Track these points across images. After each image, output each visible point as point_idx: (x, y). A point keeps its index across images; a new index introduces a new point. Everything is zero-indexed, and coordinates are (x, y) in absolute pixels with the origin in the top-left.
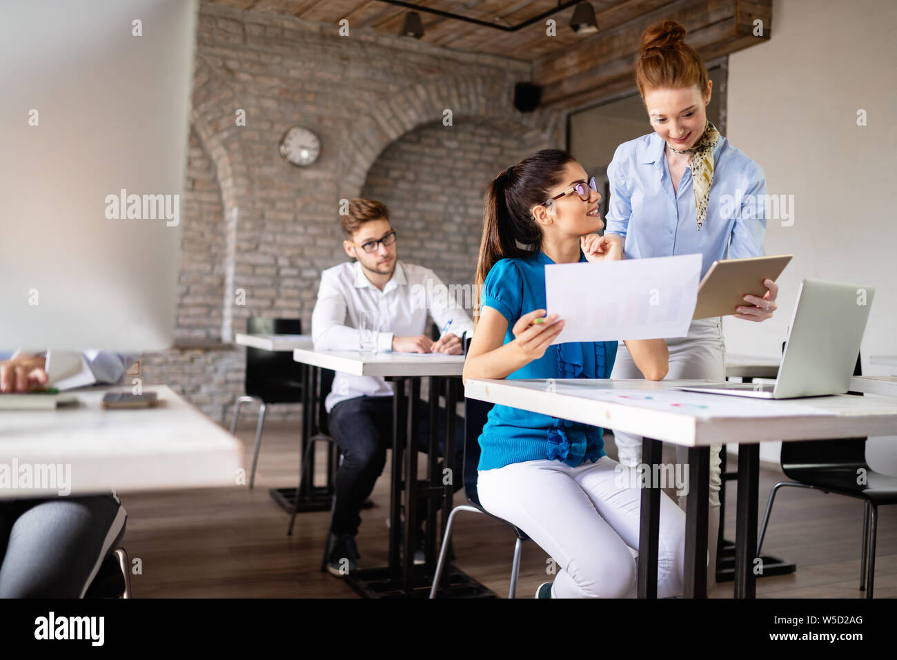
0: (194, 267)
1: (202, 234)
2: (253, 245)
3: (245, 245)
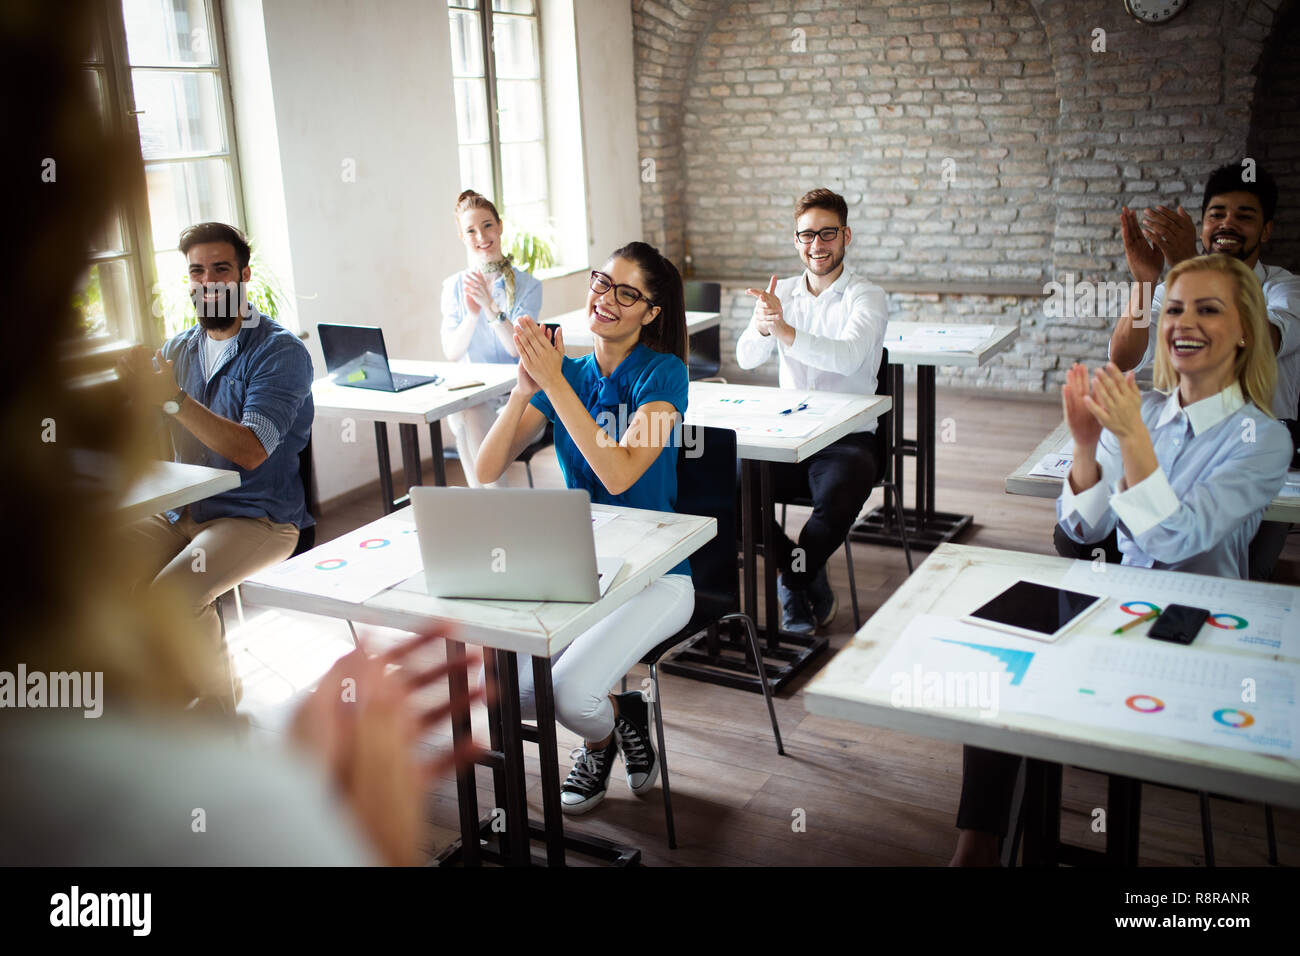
0: (1025, 182)
1: (1036, 136)
2: (1086, 152)
3: (1073, 153)
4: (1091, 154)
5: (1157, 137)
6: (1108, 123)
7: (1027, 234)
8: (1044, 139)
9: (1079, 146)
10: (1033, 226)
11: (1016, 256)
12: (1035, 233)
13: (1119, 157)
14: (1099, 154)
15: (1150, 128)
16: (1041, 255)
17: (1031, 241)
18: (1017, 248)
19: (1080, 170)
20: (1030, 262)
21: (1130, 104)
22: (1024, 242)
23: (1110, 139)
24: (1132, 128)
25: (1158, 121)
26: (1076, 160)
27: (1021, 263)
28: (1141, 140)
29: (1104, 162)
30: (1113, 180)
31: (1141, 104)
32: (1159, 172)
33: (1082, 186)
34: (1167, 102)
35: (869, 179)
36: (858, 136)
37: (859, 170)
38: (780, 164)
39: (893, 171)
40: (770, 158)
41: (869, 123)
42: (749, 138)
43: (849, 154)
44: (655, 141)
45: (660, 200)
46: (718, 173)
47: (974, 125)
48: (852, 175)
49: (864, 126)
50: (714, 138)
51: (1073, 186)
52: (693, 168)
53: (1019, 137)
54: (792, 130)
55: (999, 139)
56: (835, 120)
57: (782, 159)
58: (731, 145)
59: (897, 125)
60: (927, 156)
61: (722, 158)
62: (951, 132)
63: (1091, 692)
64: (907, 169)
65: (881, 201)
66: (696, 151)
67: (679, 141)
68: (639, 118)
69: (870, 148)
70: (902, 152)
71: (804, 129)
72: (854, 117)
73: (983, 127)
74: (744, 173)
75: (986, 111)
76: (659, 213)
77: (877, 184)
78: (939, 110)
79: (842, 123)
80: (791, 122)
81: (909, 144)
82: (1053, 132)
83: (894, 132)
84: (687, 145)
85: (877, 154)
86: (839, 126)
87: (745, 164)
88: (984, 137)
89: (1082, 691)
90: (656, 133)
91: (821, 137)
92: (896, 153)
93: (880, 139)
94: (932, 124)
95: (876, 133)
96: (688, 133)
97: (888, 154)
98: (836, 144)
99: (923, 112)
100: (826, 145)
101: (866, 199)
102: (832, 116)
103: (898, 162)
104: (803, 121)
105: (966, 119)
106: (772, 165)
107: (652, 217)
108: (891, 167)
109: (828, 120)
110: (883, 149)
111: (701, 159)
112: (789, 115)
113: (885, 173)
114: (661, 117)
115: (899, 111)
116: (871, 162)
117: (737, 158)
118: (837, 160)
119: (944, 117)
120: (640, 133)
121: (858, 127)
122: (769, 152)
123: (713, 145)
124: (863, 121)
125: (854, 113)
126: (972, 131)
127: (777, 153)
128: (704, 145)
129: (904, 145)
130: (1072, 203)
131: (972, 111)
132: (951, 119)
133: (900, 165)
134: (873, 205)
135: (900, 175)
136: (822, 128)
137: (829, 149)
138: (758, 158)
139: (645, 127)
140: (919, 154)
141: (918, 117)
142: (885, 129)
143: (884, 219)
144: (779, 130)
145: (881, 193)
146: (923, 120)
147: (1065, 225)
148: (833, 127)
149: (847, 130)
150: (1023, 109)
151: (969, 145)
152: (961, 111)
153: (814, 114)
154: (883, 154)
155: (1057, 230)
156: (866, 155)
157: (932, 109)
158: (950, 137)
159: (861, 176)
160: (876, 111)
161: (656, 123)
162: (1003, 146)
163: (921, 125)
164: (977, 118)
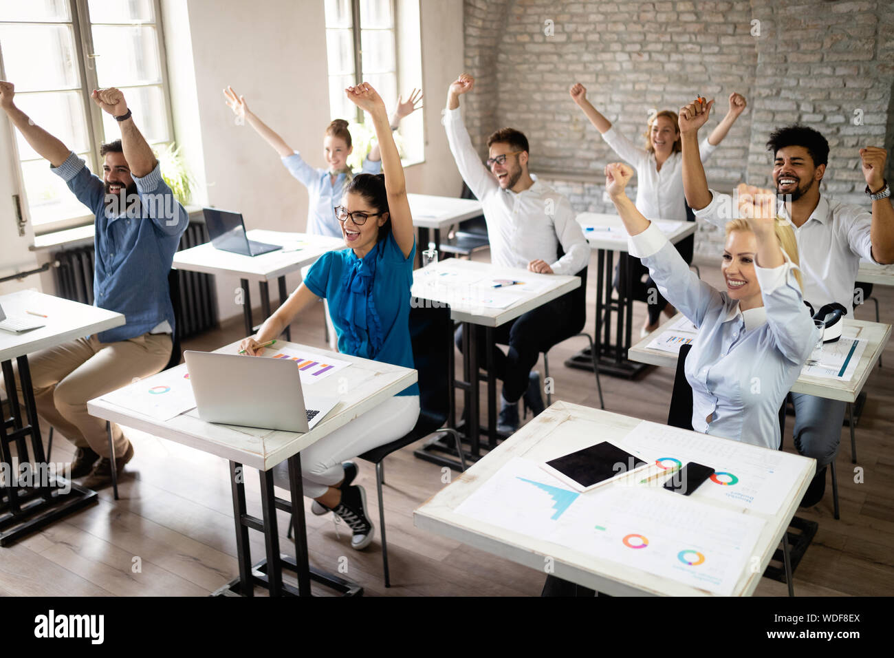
1: (742, 78)
2: (774, 91)
3: (765, 92)
4: (778, 93)
5: (826, 83)
6: (792, 71)
7: (732, 148)
8: (747, 80)
9: (770, 87)
10: (737, 143)
11: (724, 163)
12: (738, 148)
13: (797, 96)
14: (784, 93)
15: (821, 76)
16: (740, 163)
17: (735, 153)
18: (725, 158)
19: (770, 105)
20: (734, 168)
21: (808, 58)
22: (729, 153)
23: (793, 83)
24: (809, 75)
25: (828, 71)
26: (767, 97)
27: (727, 169)
28: (815, 84)
29: (787, 99)
30: (793, 112)
31: (817, 58)
32: (826, 108)
33: (771, 116)
34: (835, 58)
35: (623, 105)
36: (616, 73)
37: (616, 98)
38: (562, 92)
39: (640, 100)
40: (556, 87)
41: (625, 65)
42: (542, 72)
43: (610, 86)
44: (476, 73)
45: (478, 114)
46: (520, 96)
47: (698, 68)
48: (611, 102)
49: (621, 66)
50: (518, 72)
51: (763, 116)
52: (504, 92)
53: (730, 78)
54: (571, 68)
55: (716, 79)
56: (602, 62)
57: (563, 88)
58: (530, 77)
59: (644, 66)
60: (664, 89)
61: (524, 86)
62: (682, 73)
63: (603, 529)
64: (649, 99)
65: (631, 120)
66: (506, 80)
67: (494, 73)
68: (466, 56)
69: (625, 83)
70: (647, 87)
71: (580, 67)
72: (614, 60)
73: (704, 70)
74: (538, 97)
75: (707, 59)
76: (477, 123)
77: (629, 108)
78: (675, 57)
79: (606, 64)
80: (571, 62)
81: (652, 80)
82: (753, 75)
83: (642, 72)
84: (499, 76)
85: (629, 87)
86: (604, 66)
87: (539, 90)
88: (705, 78)
89: (598, 527)
90: (477, 67)
91: (590, 73)
92: (643, 87)
93: (632, 77)
94: (669, 67)
95: (629, 71)
96: (500, 67)
97: (637, 87)
98: (601, 79)
99: (663, 58)
100: (594, 79)
101: (620, 118)
102: (599, 59)
103: (643, 93)
104: (579, 62)
105: (693, 64)
106: (557, 92)
107: (473, 126)
108: (638, 97)
109: (597, 62)
110: (634, 83)
111: (508, 86)
112: (570, 57)
113: (634, 100)
114: (481, 56)
115: (646, 57)
116: (625, 93)
117: (533, 87)
118: (602, 90)
119: (678, 62)
120: (466, 67)
121: (617, 68)
122: (555, 83)
123: (517, 76)
124: (621, 63)
125: (615, 57)
126: (696, 73)
127: (561, 84)
128: (511, 76)
129: (648, 81)
130: (763, 128)
131: (696, 58)
132: (682, 63)
133: (645, 96)
134: (625, 123)
135: (645, 102)
136: (592, 67)
137: (597, 82)
138: (547, 87)
139: (469, 62)
140: (658, 88)
141: (658, 61)
142: (636, 70)
143: (632, 133)
144: (562, 67)
145: (631, 114)
146: (663, 64)
147: (757, 143)
148: (600, 66)
149: (609, 69)
150: (734, 58)
151: (694, 83)
152: (690, 58)
153: (587, 57)
154: (634, 87)
155: (752, 147)
156: (622, 87)
157: (669, 56)
158: (680, 77)
159: (618, 102)
160: (630, 56)
161: (477, 60)
162: (718, 85)
163: (661, 68)
164: (701, 63)
